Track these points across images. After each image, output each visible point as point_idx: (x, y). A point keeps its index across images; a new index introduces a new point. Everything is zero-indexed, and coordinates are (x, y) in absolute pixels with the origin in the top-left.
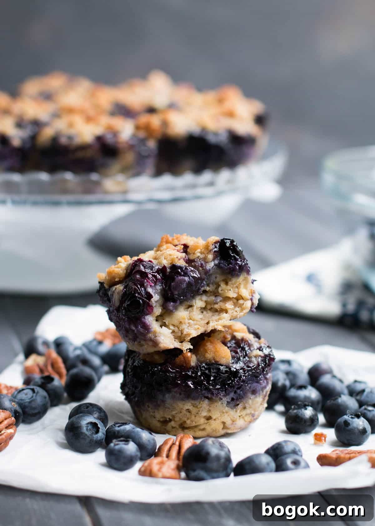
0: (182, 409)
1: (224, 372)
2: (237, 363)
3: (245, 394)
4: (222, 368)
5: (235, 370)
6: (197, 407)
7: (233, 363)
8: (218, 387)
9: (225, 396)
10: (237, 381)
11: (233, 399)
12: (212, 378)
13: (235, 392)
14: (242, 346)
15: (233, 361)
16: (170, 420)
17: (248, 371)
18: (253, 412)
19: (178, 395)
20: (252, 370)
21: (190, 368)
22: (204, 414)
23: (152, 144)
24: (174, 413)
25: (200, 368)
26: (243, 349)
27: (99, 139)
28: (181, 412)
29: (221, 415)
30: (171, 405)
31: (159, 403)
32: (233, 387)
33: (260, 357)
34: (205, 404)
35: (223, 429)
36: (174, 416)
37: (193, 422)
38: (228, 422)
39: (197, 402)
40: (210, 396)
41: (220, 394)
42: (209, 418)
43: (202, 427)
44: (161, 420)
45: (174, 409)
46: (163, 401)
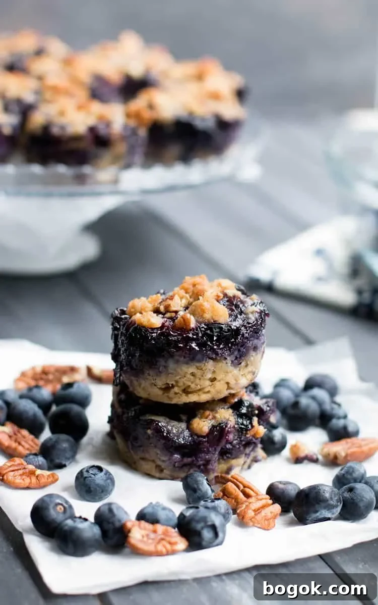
0: (186, 373)
1: (226, 330)
2: (235, 320)
3: (248, 351)
4: (223, 326)
5: (235, 328)
6: (202, 369)
7: (231, 321)
8: (221, 346)
9: (229, 355)
10: (240, 339)
11: (236, 358)
12: (215, 338)
13: (239, 350)
14: (234, 303)
15: (230, 319)
16: (173, 386)
17: (250, 327)
18: (254, 370)
19: (182, 358)
20: (253, 326)
21: (191, 330)
22: (210, 376)
23: (143, 133)
24: (178, 378)
25: (200, 329)
26: (237, 306)
27: (92, 130)
28: (185, 377)
29: (225, 375)
30: (175, 370)
31: (161, 369)
32: (237, 345)
33: (257, 313)
34: (210, 364)
35: (227, 389)
36: (177, 382)
37: (197, 386)
38: (232, 382)
39: (201, 365)
40: (214, 356)
41: (225, 354)
42: (213, 380)
43: (206, 390)
44: (163, 387)
45: (178, 374)
46: (165, 367)
